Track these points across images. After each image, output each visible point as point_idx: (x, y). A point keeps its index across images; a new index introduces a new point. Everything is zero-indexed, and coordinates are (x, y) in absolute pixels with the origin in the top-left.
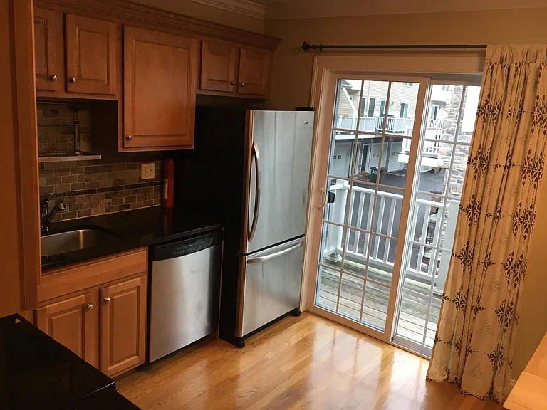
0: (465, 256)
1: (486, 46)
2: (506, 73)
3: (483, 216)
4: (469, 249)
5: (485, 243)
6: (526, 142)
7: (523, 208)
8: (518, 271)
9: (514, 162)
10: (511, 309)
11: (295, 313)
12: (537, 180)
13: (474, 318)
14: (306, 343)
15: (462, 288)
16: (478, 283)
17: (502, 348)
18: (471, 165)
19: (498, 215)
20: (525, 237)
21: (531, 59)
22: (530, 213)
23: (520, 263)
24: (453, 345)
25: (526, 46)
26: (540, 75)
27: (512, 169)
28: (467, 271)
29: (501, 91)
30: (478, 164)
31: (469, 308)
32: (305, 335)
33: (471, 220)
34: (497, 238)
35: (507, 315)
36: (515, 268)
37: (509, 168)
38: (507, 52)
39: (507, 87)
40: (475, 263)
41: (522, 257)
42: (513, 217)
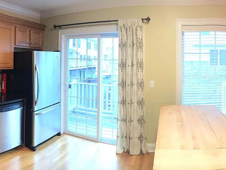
0: (123, 102)
1: (118, 21)
2: (126, 30)
3: (127, 86)
4: (124, 99)
5: (129, 95)
6: (136, 56)
7: (140, 80)
8: (142, 104)
9: (134, 64)
10: (142, 118)
11: (59, 134)
12: (142, 69)
13: (130, 125)
14: (64, 147)
15: (124, 114)
16: (129, 111)
17: (142, 134)
18: (120, 67)
19: (132, 84)
20: (142, 91)
21: (133, 24)
22: (142, 82)
23: (142, 100)
24: (124, 137)
25: (131, 20)
26: (137, 30)
27: (134, 66)
28: (125, 108)
29: (126, 37)
30: (122, 66)
31: (127, 121)
32: (64, 144)
33: (123, 88)
34: (133, 93)
35: (141, 121)
36: (141, 103)
37: (133, 66)
38: (125, 22)
39: (127, 36)
40: (127, 104)
41: (142, 98)
42: (137, 84)
